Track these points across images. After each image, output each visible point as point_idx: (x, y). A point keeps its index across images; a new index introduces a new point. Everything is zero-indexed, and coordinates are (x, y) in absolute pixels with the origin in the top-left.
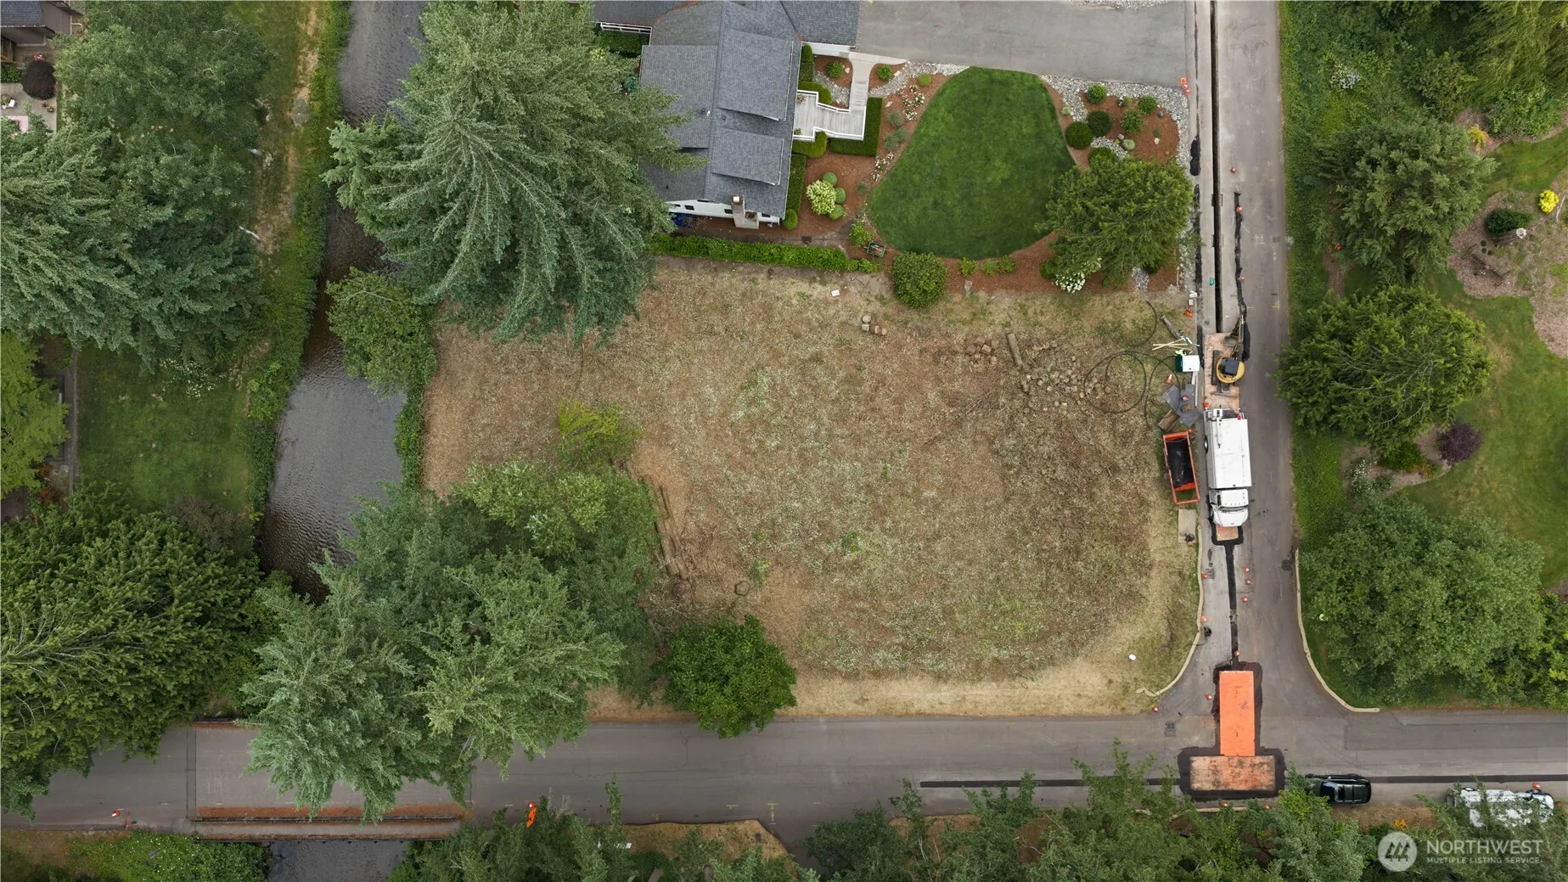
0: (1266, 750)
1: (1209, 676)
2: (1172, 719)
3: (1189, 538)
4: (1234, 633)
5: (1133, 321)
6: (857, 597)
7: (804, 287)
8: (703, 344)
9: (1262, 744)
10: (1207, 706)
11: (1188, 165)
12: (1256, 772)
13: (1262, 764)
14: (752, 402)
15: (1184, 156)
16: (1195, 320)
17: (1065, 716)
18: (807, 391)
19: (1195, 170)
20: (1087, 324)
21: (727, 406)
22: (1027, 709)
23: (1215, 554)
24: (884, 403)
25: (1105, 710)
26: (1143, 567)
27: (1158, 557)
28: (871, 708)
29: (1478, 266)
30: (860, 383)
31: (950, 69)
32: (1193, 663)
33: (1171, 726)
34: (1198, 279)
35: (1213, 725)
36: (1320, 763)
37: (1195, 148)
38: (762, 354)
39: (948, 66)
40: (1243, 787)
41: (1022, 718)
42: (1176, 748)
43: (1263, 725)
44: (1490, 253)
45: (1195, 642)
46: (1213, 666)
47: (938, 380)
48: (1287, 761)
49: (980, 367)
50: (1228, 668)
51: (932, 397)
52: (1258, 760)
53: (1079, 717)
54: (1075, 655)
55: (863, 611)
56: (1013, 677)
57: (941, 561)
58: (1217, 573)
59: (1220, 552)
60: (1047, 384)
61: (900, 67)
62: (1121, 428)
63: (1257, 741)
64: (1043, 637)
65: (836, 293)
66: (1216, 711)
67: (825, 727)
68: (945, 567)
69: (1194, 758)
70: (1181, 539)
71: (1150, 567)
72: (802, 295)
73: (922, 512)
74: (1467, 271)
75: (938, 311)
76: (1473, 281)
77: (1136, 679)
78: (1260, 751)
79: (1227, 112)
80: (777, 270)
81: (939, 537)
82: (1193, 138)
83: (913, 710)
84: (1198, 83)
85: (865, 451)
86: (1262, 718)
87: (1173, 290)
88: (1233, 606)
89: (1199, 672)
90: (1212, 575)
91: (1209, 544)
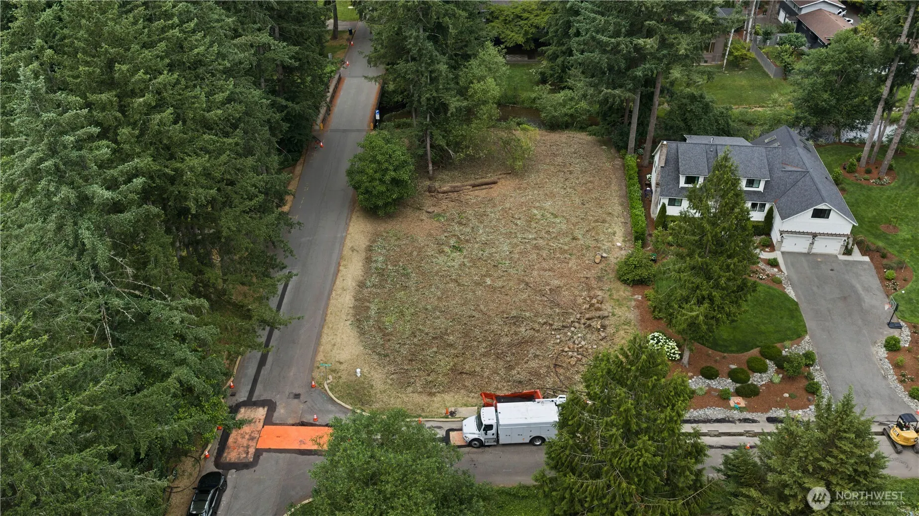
0: (259, 457)
2: (302, 398)
3: (453, 413)
7: (619, 234)
8: (577, 201)
9: (265, 454)
10: (308, 418)
11: (774, 416)
12: (241, 449)
13: (247, 453)
14: (543, 216)
17: (321, 336)
18: (554, 235)
21: (541, 209)
22: (330, 318)
25: (320, 357)
26: (430, 389)
27: (437, 398)
28: (346, 251)
30: (561, 254)
31: (791, 292)
32: (346, 411)
33: (297, 396)
35: (291, 421)
36: (235, 497)
38: (574, 220)
39: (792, 292)
40: (231, 440)
41: (325, 314)
42: (276, 398)
43: (282, 455)
45: (365, 413)
47: (567, 284)
48: (245, 471)
49: (581, 301)
51: (556, 282)
52: (252, 451)
53: (318, 343)
54: (365, 346)
56: (355, 316)
59: (439, 434)
60: (573, 332)
61: (780, 270)
62: (543, 371)
63: (269, 450)
64: (382, 330)
65: (619, 244)
66: (303, 424)
67: (339, 235)
68: (437, 287)
69: (266, 409)
70: (453, 409)
71: (429, 393)
72: (615, 232)
73: (476, 278)
77: (340, 376)
78: (258, 453)
80: (628, 224)
83: (341, 268)
85: (516, 256)
86: (288, 455)
91: (447, 426)
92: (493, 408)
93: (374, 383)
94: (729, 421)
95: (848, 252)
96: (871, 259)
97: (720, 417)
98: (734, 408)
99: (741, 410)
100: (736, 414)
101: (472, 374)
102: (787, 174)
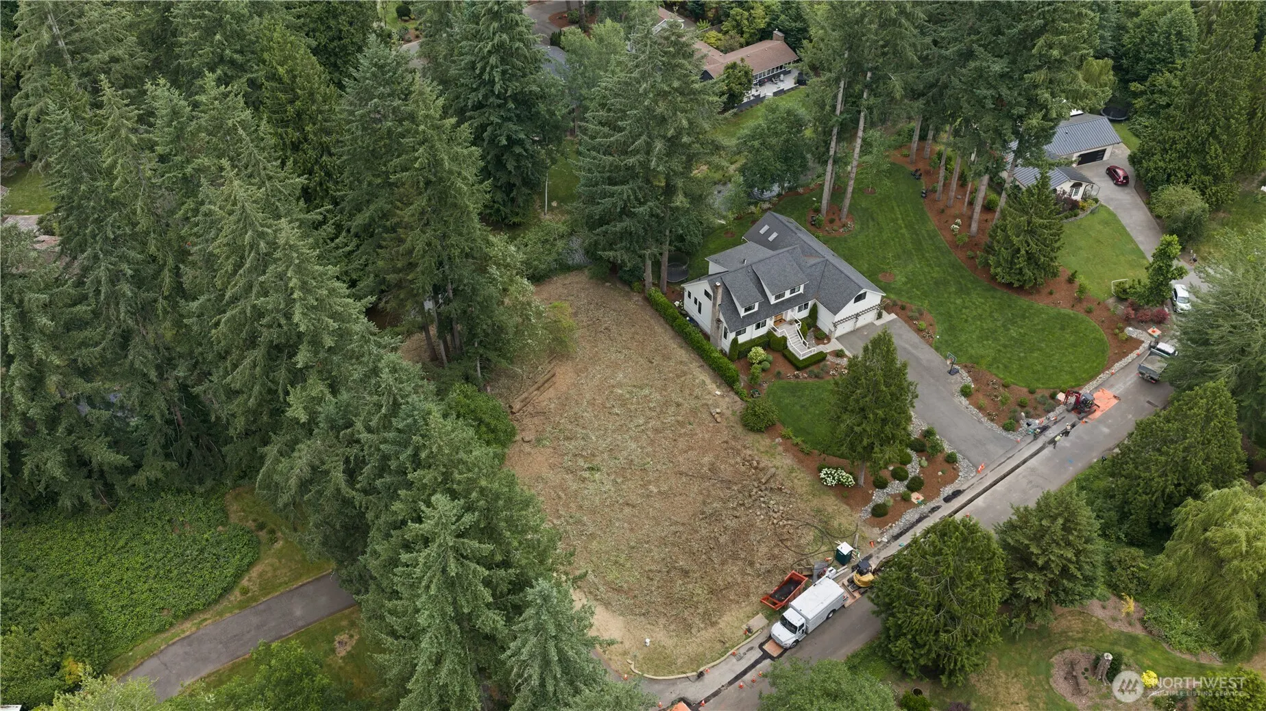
1: (674, 697)
3: (749, 630)
4: (715, 694)
5: (840, 525)
6: (564, 490)
7: (708, 381)
8: (642, 361)
11: (946, 495)
14: (630, 393)
15: (948, 490)
16: (872, 551)
18: (658, 410)
19: (948, 500)
20: (815, 502)
21: (620, 385)
23: (753, 652)
24: (682, 444)
26: (709, 620)
27: (722, 625)
29: (1071, 676)
30: (683, 427)
32: (674, 682)
34: (896, 537)
37: (957, 493)
38: (659, 384)
44: (1086, 678)
45: (688, 675)
46: (682, 696)
47: (717, 457)
49: (743, 469)
50: (689, 704)
51: (706, 460)
54: (622, 614)
55: (560, 498)
57: (620, 516)
58: (743, 661)
59: (757, 654)
60: (764, 502)
62: (776, 551)
64: (619, 590)
65: (718, 393)
68: (618, 519)
70: (744, 627)
71: (713, 624)
72: (704, 382)
73: (640, 492)
74: (1062, 673)
75: (751, 438)
76: (1061, 680)
77: (635, 656)
79: (991, 495)
80: (706, 367)
81: (634, 507)
82: (961, 489)
84: (990, 474)
85: (650, 449)
87: (876, 530)
88: (731, 683)
89: (671, 689)
90: (740, 659)
91: (756, 644)
92: (790, 609)
93: (663, 643)
94: (925, 517)
95: (880, 316)
96: (896, 314)
97: (917, 516)
98: (920, 504)
99: (924, 502)
100: (925, 509)
101: (728, 586)
102: (813, 269)
